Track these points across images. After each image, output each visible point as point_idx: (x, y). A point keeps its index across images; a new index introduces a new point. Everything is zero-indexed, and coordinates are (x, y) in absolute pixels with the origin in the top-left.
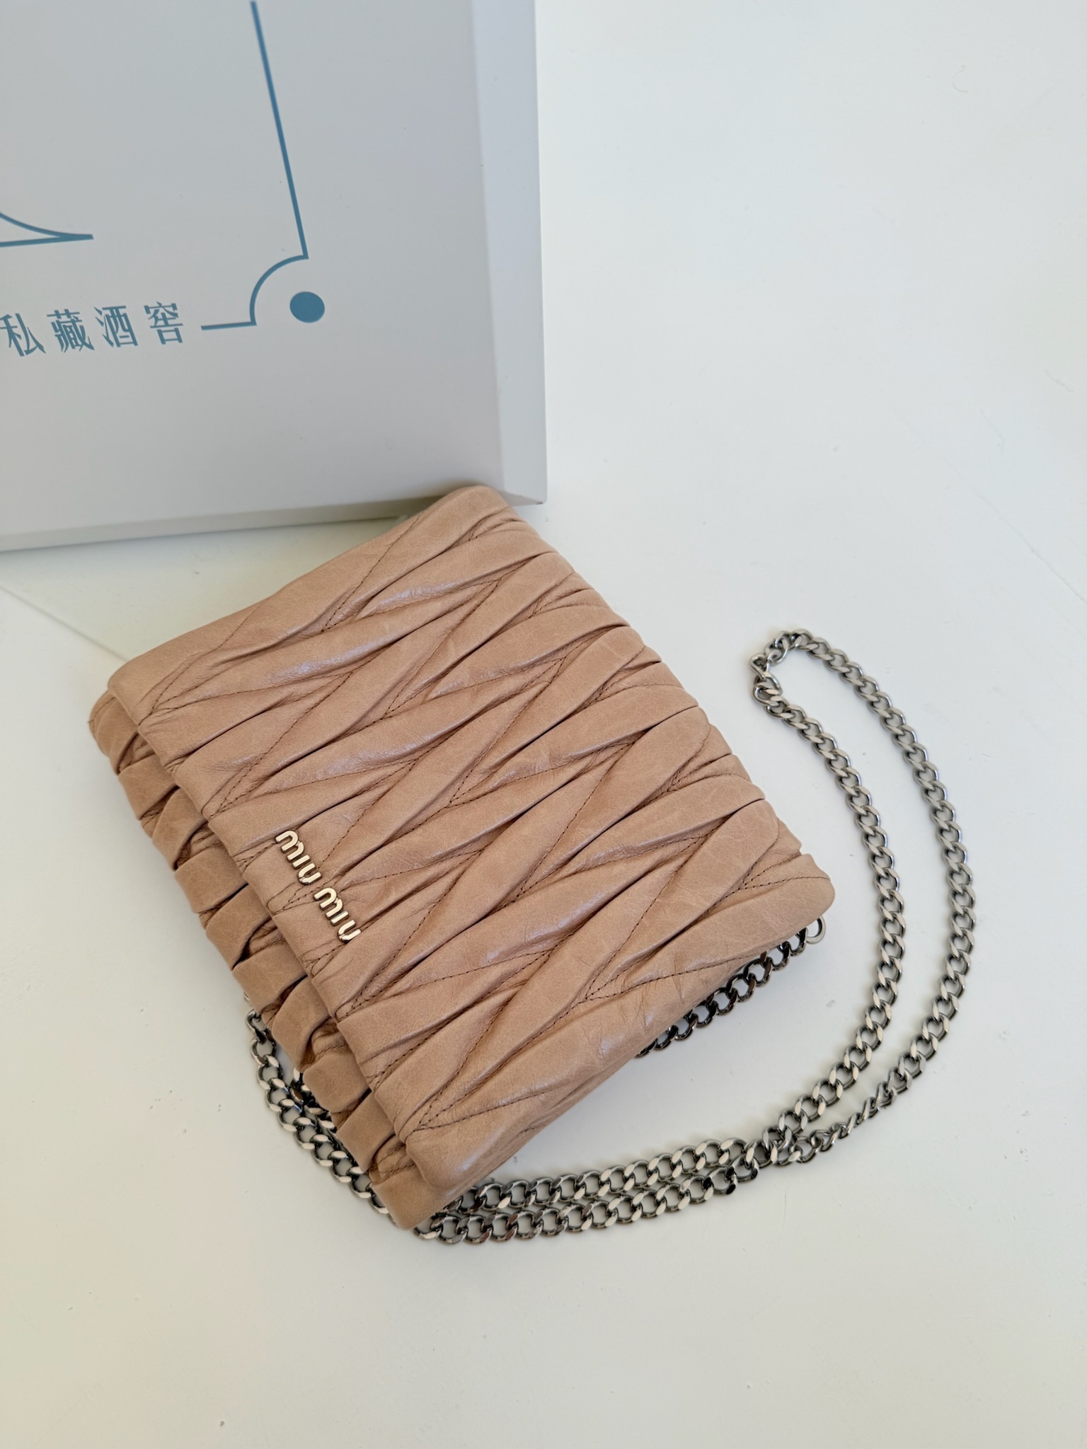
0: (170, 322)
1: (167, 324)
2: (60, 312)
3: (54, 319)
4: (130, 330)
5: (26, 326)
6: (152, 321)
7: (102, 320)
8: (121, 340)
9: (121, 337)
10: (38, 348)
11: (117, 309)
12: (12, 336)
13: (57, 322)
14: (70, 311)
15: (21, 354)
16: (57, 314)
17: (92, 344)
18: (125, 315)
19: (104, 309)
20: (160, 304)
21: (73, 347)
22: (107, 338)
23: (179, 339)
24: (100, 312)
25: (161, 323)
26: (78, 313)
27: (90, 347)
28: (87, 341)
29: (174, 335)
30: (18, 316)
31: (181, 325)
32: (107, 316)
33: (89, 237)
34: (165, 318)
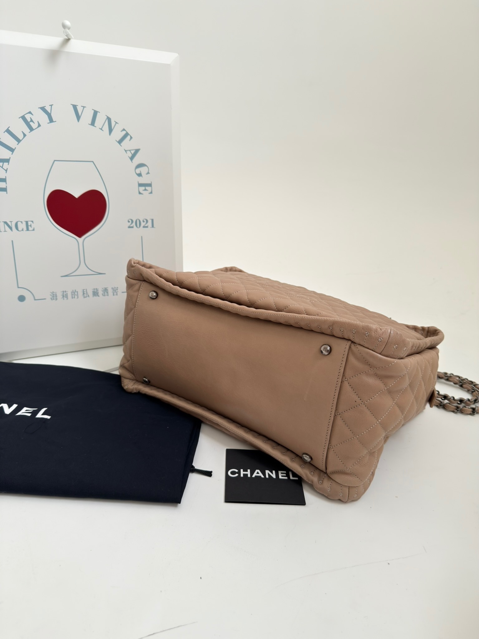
0: (116, 291)
1: (115, 292)
2: (95, 288)
3: (93, 290)
4: (107, 293)
5: (88, 291)
6: (112, 291)
7: (103, 290)
8: (105, 295)
9: (106, 294)
10: (88, 297)
11: (106, 288)
12: (84, 294)
13: (94, 291)
14: (97, 288)
15: (84, 297)
16: (94, 289)
17: (100, 296)
18: (108, 290)
19: (104, 288)
20: (115, 288)
21: (95, 296)
22: (103, 294)
23: (117, 295)
24: (103, 289)
25: (114, 291)
26: (98, 289)
27: (99, 296)
28: (99, 295)
29: (116, 294)
30: (86, 290)
31: (118, 292)
32: (104, 290)
33: (105, 274)
34: (115, 290)
